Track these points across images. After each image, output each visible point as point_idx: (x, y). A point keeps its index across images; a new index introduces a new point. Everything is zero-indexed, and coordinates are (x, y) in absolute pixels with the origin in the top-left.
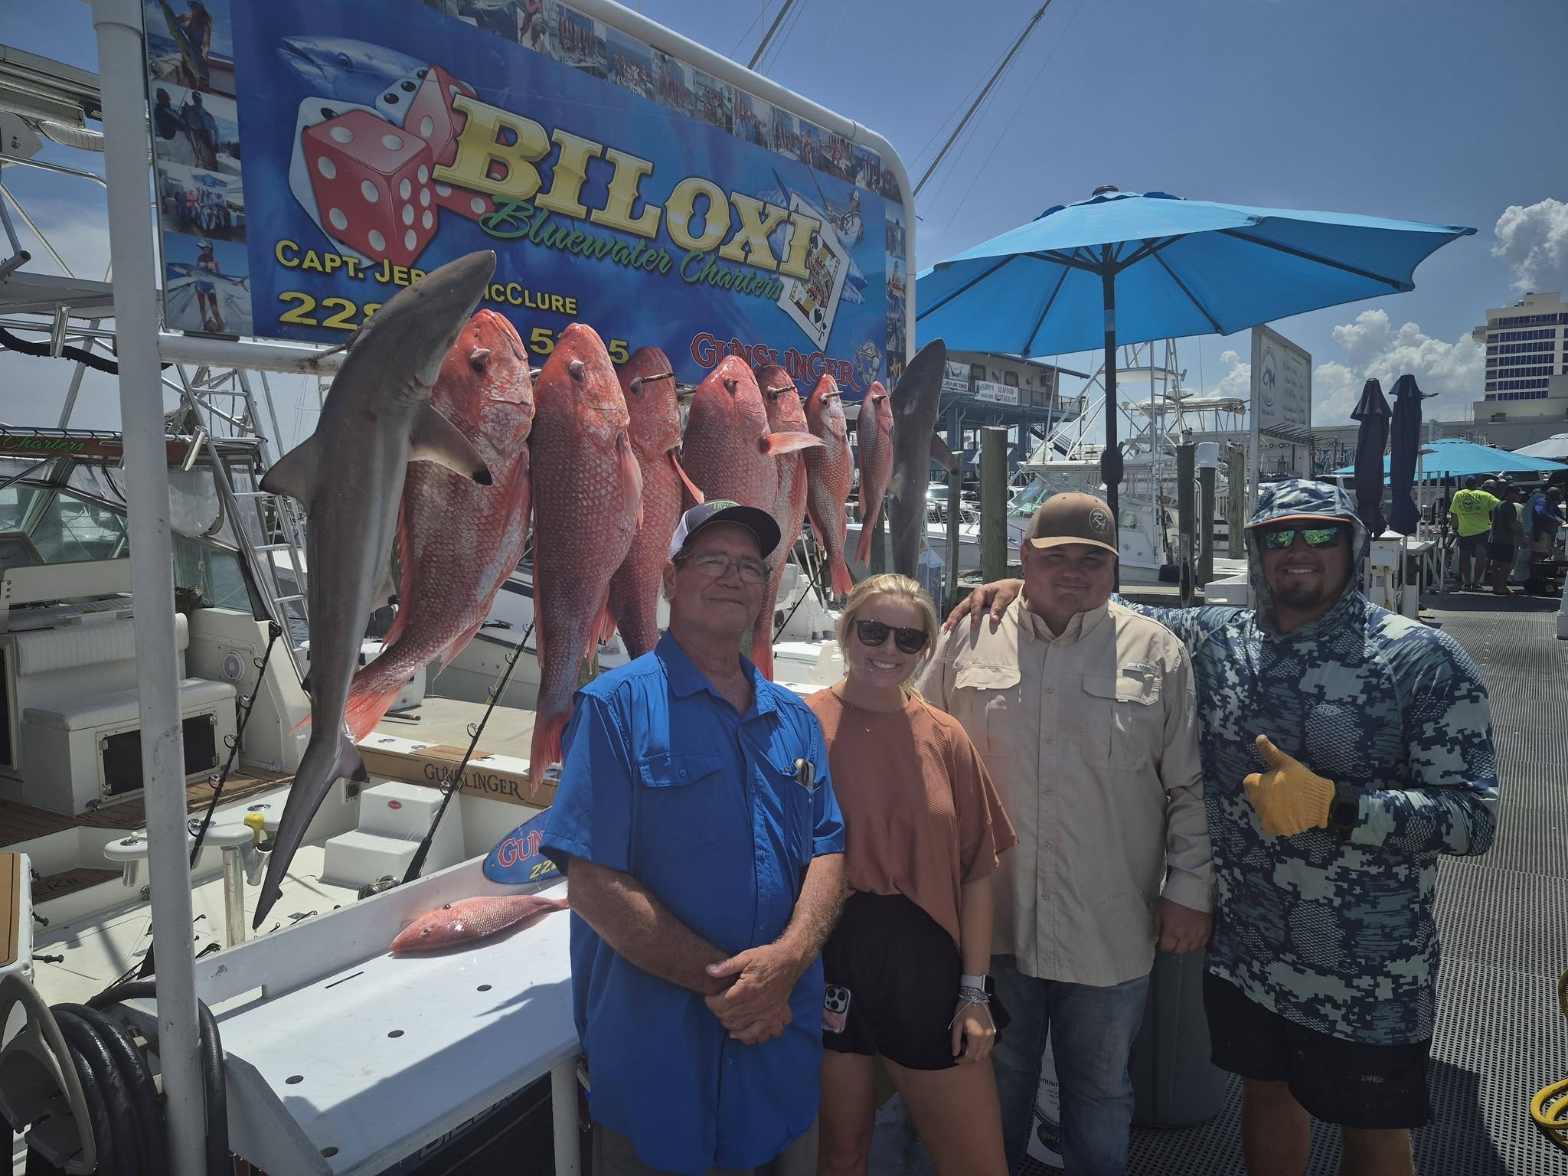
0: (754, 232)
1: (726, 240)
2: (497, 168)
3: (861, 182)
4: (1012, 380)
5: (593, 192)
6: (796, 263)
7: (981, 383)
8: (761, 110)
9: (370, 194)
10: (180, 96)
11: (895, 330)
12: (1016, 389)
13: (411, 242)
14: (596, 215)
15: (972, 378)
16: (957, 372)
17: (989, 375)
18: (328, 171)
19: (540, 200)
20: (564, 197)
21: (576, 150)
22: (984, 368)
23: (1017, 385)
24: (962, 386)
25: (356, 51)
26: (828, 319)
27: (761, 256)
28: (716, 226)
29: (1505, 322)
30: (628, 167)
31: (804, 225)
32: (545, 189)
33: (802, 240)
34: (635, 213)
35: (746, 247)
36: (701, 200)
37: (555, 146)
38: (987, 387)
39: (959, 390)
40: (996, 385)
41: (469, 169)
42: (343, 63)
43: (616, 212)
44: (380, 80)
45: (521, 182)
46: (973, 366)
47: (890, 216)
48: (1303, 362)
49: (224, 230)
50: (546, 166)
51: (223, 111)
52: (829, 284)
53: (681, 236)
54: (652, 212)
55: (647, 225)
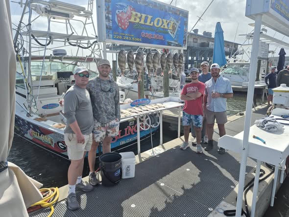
0: (165, 24)
1: (161, 25)
2: (135, 19)
3: (181, 15)
5: (146, 21)
6: (171, 28)
8: (167, 7)
9: (123, 21)
13: (126, 27)
14: (146, 24)
18: (119, 19)
19: (140, 23)
20: (142, 22)
21: (144, 16)
26: (175, 34)
27: (166, 27)
30: (150, 17)
31: (172, 22)
32: (140, 21)
33: (172, 24)
34: (150, 23)
35: (164, 26)
36: (159, 20)
37: (142, 16)
41: (132, 20)
42: (120, 5)
43: (148, 23)
45: (138, 21)
47: (185, 20)
49: (110, 29)
50: (140, 18)
55: (152, 24)
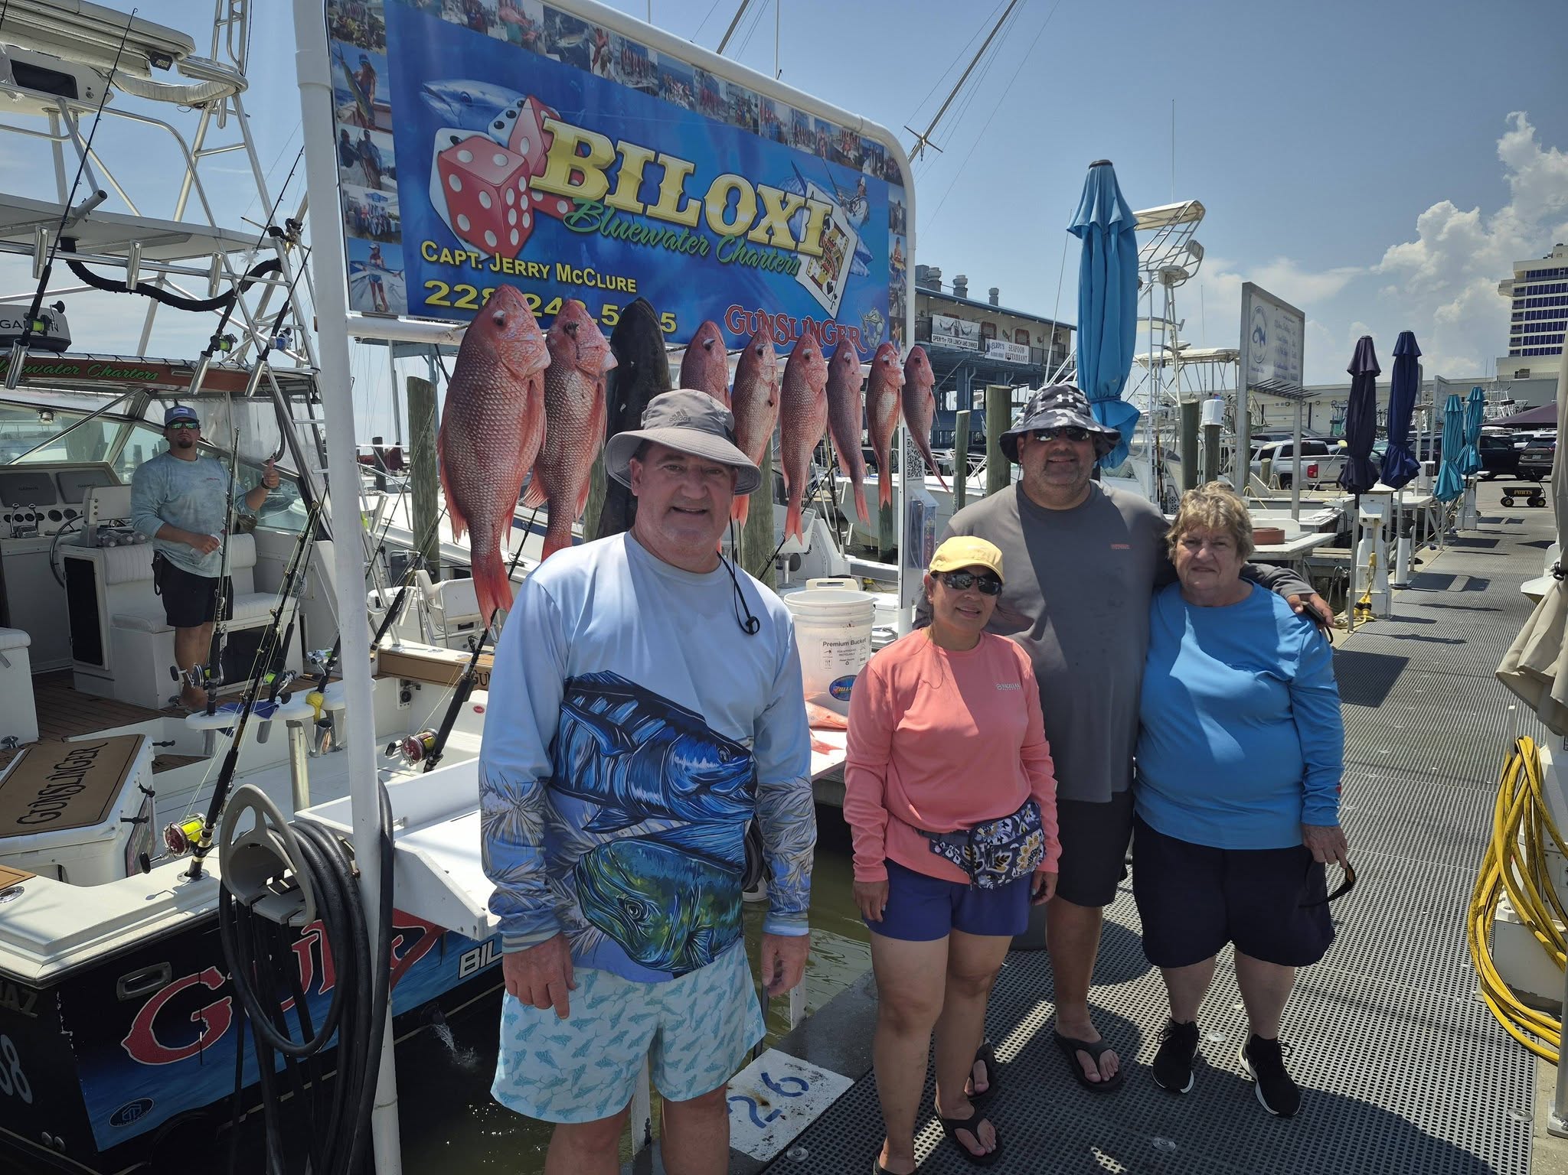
0: (777, 218)
1: (754, 225)
2: (576, 176)
3: (867, 169)
4: (1023, 338)
5: (648, 192)
6: (811, 244)
7: (991, 341)
8: (782, 114)
9: (485, 202)
10: (356, 134)
11: (897, 298)
12: (1026, 348)
13: (515, 239)
14: (651, 210)
15: (982, 337)
16: (966, 330)
17: (999, 333)
18: (456, 186)
19: (609, 200)
20: (626, 197)
21: (635, 156)
22: (994, 326)
23: (1028, 343)
24: (972, 345)
25: (473, 89)
26: (839, 289)
27: (783, 238)
28: (746, 213)
29: (1533, 275)
30: (675, 168)
31: (818, 210)
32: (611, 191)
33: (817, 222)
34: (681, 207)
35: (770, 231)
36: (733, 192)
37: (620, 155)
38: (998, 346)
39: (969, 349)
40: (1007, 344)
41: (555, 179)
42: (465, 99)
43: (665, 208)
44: (490, 110)
45: (594, 186)
46: (983, 325)
47: (893, 199)
48: (1296, 320)
49: (387, 235)
50: (612, 172)
51: (384, 142)
52: (840, 259)
53: (717, 223)
54: (694, 205)
55: (690, 217)
